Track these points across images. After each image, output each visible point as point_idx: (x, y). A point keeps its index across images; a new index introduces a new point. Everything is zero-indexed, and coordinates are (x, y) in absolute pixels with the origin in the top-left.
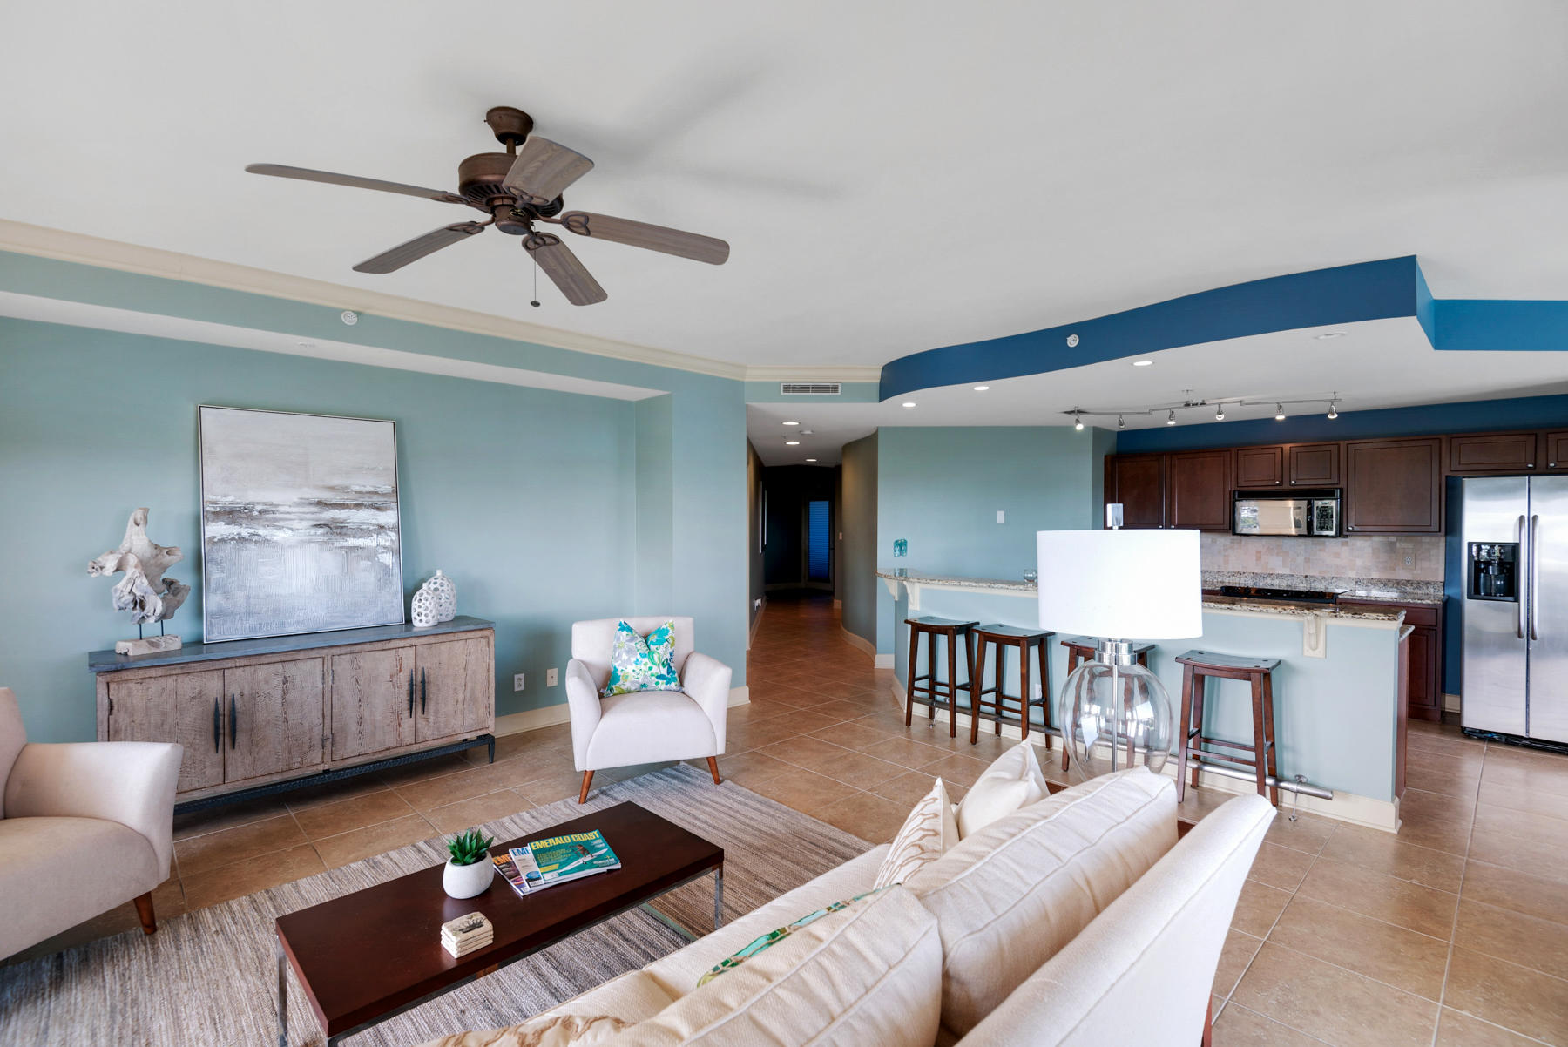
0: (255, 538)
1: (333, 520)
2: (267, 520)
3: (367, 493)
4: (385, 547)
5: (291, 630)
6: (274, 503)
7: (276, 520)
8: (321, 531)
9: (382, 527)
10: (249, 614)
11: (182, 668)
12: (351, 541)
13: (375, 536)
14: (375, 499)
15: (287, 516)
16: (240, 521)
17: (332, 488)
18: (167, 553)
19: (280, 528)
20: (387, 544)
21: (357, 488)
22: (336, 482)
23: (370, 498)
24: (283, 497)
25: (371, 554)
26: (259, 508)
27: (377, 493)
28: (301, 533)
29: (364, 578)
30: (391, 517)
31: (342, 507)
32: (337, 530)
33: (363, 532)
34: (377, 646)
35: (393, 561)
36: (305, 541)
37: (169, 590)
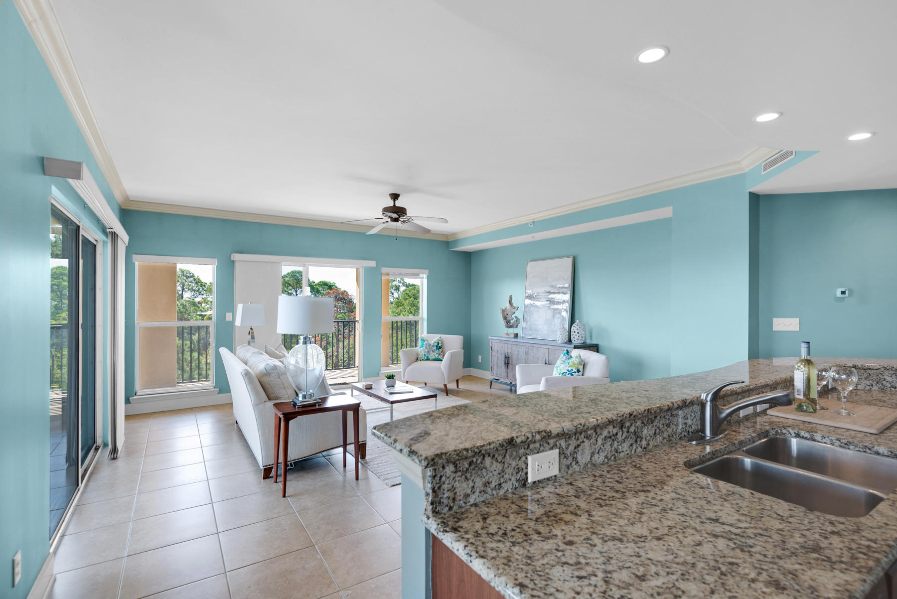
0: (534, 305)
1: (552, 298)
2: (537, 298)
3: (562, 287)
5: (538, 337)
6: (539, 292)
7: (539, 298)
8: (548, 302)
9: (565, 301)
10: (531, 330)
11: (503, 342)
12: (556, 307)
13: (562, 304)
14: (564, 290)
15: (541, 297)
17: (552, 286)
18: (514, 308)
19: (539, 301)
20: (565, 308)
21: (559, 286)
22: (554, 283)
23: (562, 289)
24: (541, 290)
25: (560, 312)
26: (536, 294)
27: (565, 287)
28: (544, 303)
29: (557, 321)
30: (567, 297)
31: (554, 293)
32: (552, 302)
33: (558, 303)
34: (538, 346)
35: (566, 315)
36: (544, 306)
37: (515, 319)
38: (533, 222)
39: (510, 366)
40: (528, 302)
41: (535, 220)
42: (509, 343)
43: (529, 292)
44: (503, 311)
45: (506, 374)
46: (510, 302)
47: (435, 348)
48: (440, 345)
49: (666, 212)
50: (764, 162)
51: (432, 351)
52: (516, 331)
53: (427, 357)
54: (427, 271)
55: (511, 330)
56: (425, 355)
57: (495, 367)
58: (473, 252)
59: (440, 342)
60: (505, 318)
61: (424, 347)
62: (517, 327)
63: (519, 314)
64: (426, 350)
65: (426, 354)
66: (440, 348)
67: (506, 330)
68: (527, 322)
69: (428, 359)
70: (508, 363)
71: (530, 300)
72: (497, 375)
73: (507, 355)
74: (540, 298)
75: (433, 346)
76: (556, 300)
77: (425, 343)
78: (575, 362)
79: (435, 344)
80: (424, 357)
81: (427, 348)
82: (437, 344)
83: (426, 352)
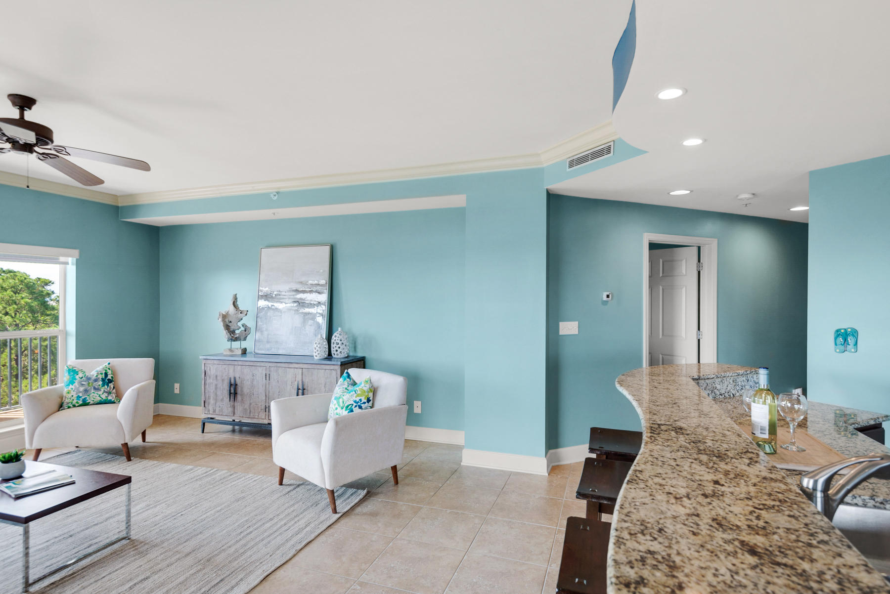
0: (273, 307)
1: (301, 299)
2: (277, 299)
3: (315, 284)
4: (320, 314)
5: (280, 352)
6: (281, 291)
7: (280, 299)
8: (295, 305)
9: (319, 303)
10: (268, 342)
11: (223, 362)
12: (307, 310)
13: (316, 307)
14: (319, 288)
15: (284, 297)
16: (269, 299)
17: (301, 283)
18: (241, 313)
19: (282, 303)
20: (321, 312)
21: (310, 282)
22: (303, 279)
23: (316, 287)
24: (284, 287)
25: (313, 317)
26: (275, 293)
27: (319, 284)
28: (288, 305)
29: (310, 329)
30: (324, 297)
31: (304, 292)
32: (301, 303)
33: (311, 305)
34: (286, 365)
35: (322, 321)
36: (290, 310)
37: (243, 329)
38: (278, 193)
39: (239, 397)
40: (262, 303)
41: (281, 190)
42: (236, 363)
43: (265, 289)
44: (224, 317)
45: (230, 410)
46: (235, 304)
47: (101, 383)
48: (109, 377)
49: (458, 200)
50: (569, 158)
51: (95, 388)
52: (244, 344)
53: (84, 400)
54: (76, 252)
55: (236, 344)
56: (79, 397)
57: (212, 401)
58: (163, 228)
59: (109, 372)
60: (227, 327)
61: (76, 384)
62: (245, 339)
63: (248, 321)
64: (82, 389)
65: (80, 395)
66: (110, 381)
67: (228, 345)
68: (262, 332)
69: (85, 404)
70: (235, 394)
71: (267, 301)
72: (214, 411)
73: (233, 382)
74: (283, 299)
75: (96, 380)
76: (307, 302)
77: (77, 377)
78: (365, 389)
79: (100, 377)
80: (75, 401)
81: (83, 384)
82: (103, 375)
83: (81, 392)
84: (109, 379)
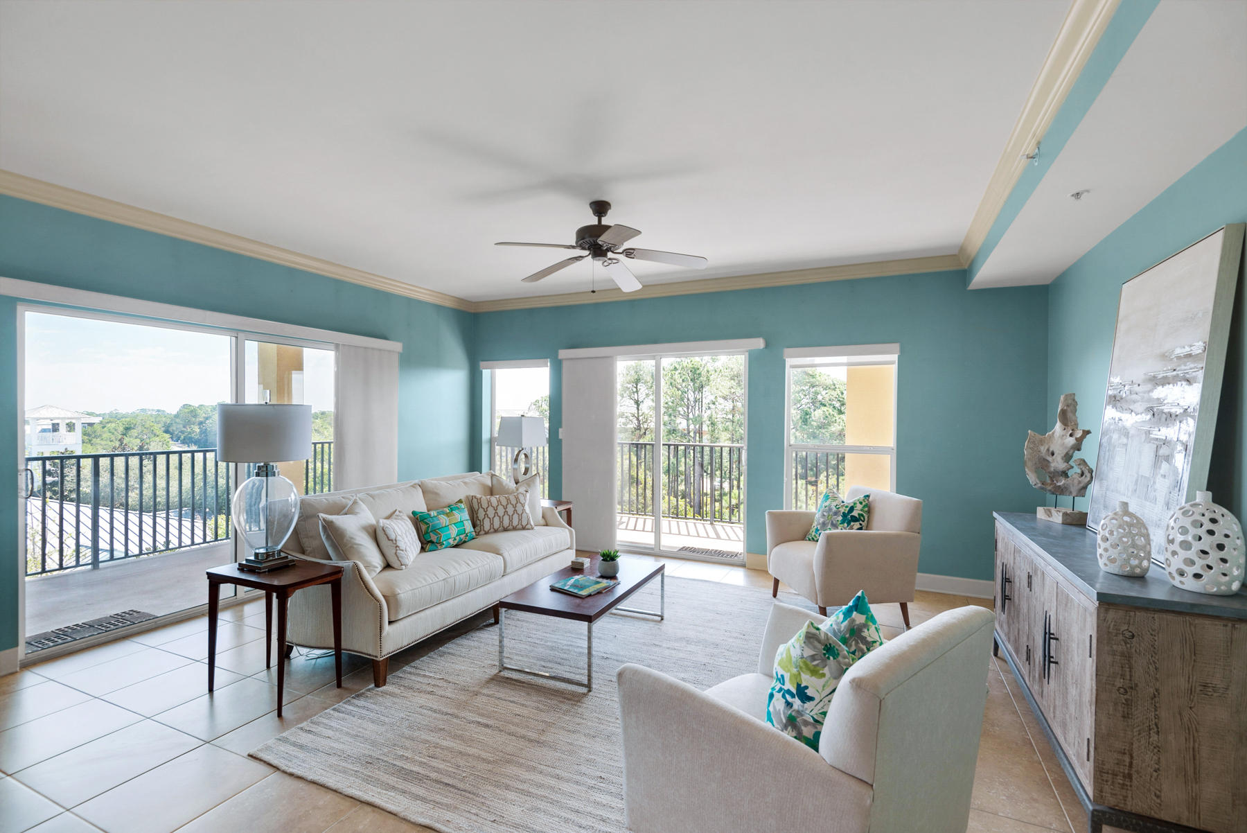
0: (1120, 423)
1: (1158, 400)
2: (1128, 402)
3: (1184, 357)
4: (1182, 443)
6: (1134, 382)
7: (1131, 402)
8: (1147, 417)
9: (1188, 410)
12: (1164, 432)
13: (1178, 424)
14: (1190, 367)
15: (1137, 397)
16: (1118, 404)
17: (1163, 357)
19: (1132, 412)
20: (1184, 438)
21: (1179, 351)
22: (1167, 346)
23: (1185, 364)
25: (1170, 451)
26: (1127, 388)
27: (1192, 356)
28: (1139, 418)
30: (1196, 395)
31: (1165, 381)
33: (1171, 418)
34: (1043, 565)
35: (1185, 467)
36: (1139, 430)
37: (1078, 469)
38: (1038, 147)
39: (1012, 609)
40: (1110, 413)
41: (1038, 136)
42: (1011, 536)
43: (1116, 381)
46: (1064, 417)
47: (840, 518)
48: (855, 513)
54: (896, 346)
56: (817, 530)
58: (1052, 287)
59: (859, 508)
60: (1044, 463)
61: (820, 513)
64: (821, 520)
65: (819, 527)
66: (856, 519)
68: (1104, 481)
71: (1114, 410)
74: (1135, 401)
75: (836, 514)
76: (1166, 409)
79: (842, 510)
80: (813, 534)
81: (824, 515)
82: (848, 509)
83: (820, 524)
84: (852, 516)
